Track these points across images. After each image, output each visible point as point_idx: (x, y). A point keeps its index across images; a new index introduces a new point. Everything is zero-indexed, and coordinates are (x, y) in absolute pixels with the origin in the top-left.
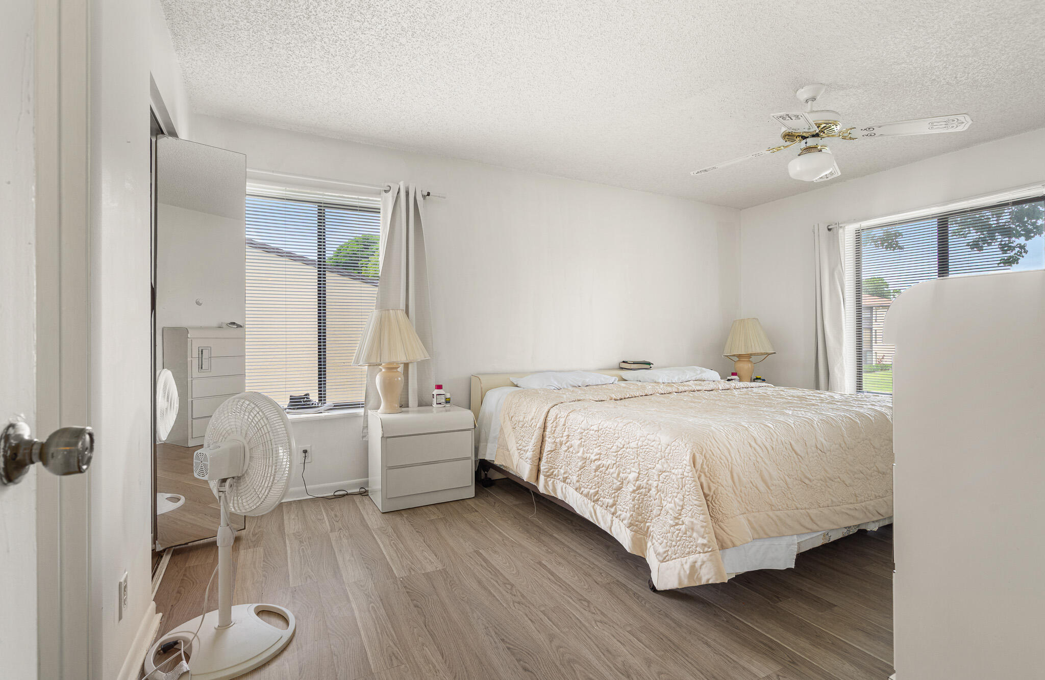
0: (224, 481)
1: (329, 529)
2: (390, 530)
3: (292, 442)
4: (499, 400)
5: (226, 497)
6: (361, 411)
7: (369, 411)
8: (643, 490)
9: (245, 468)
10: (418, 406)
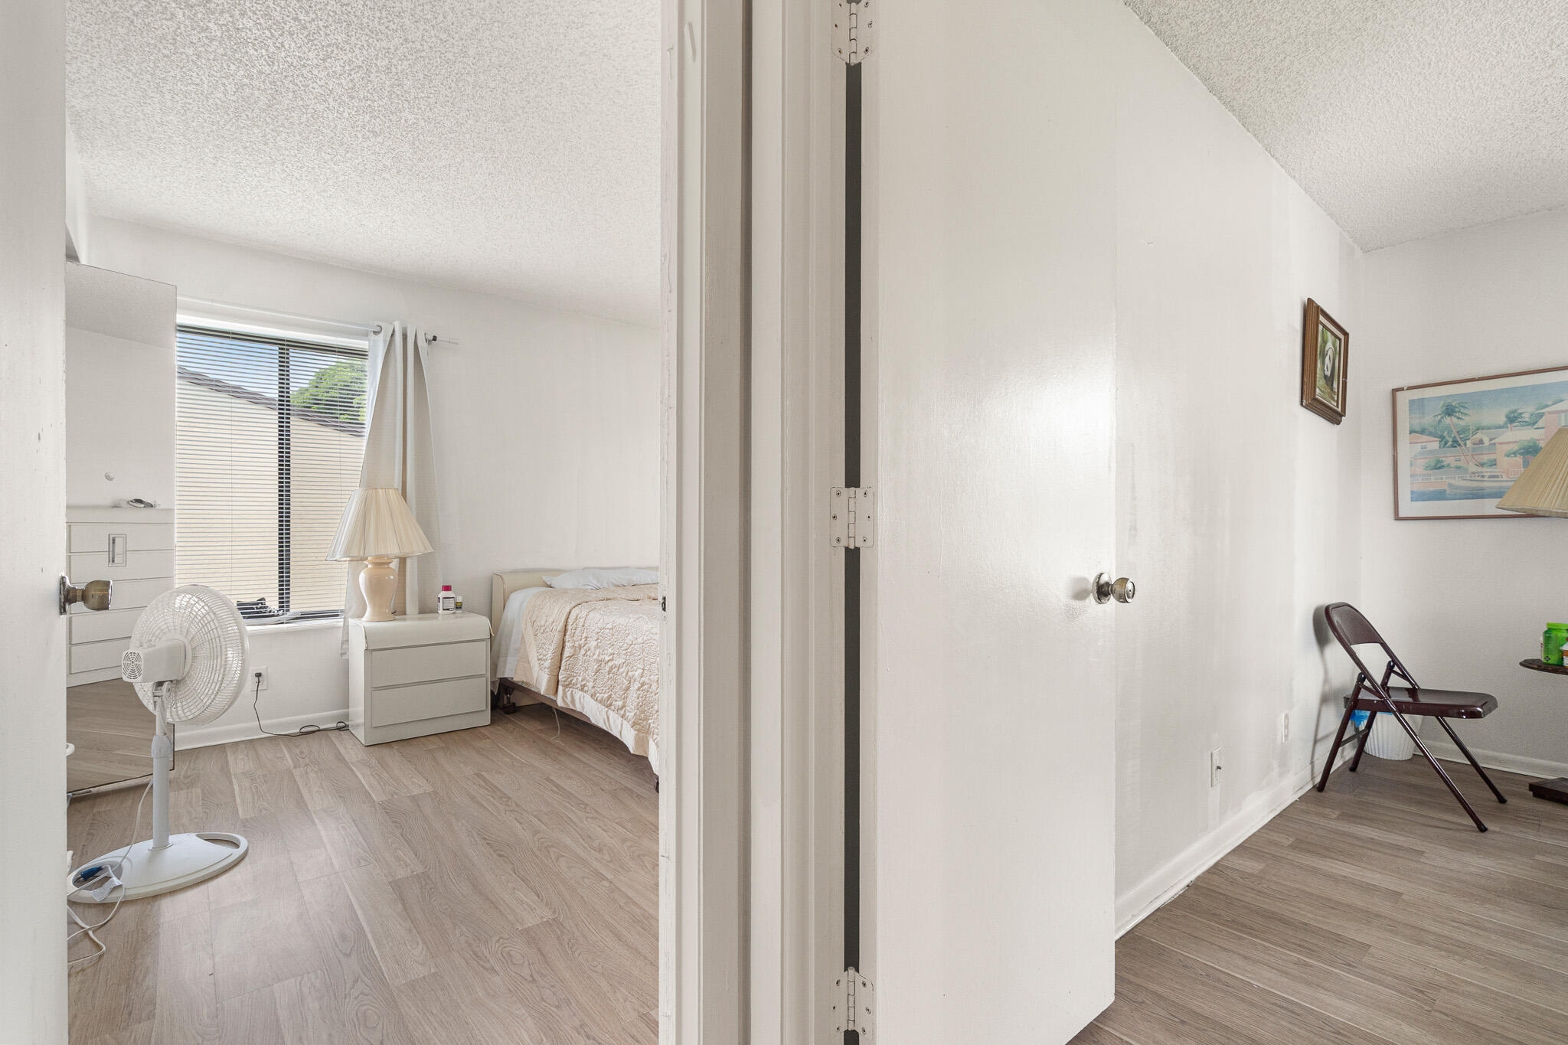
0: (160, 684)
1: (292, 765)
2: (374, 761)
3: (245, 643)
4: (522, 603)
5: (162, 701)
6: (338, 622)
7: (350, 620)
8: (646, 686)
9: (187, 670)
10: (420, 613)
